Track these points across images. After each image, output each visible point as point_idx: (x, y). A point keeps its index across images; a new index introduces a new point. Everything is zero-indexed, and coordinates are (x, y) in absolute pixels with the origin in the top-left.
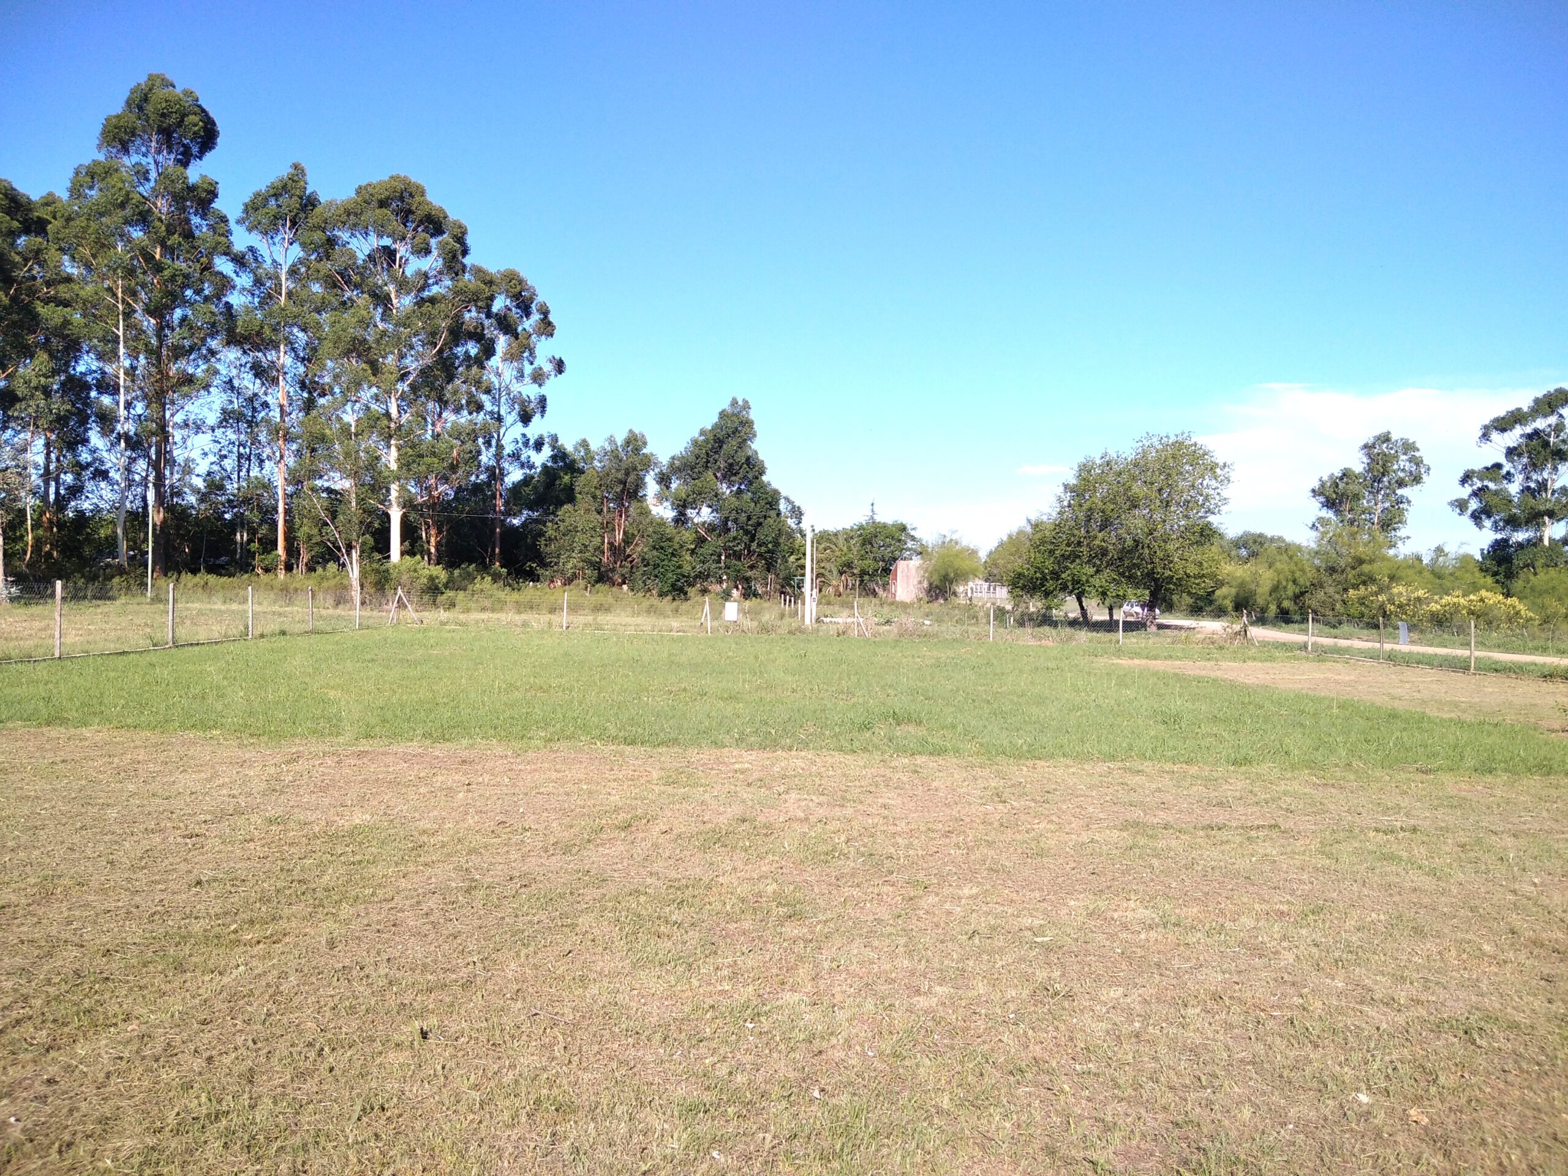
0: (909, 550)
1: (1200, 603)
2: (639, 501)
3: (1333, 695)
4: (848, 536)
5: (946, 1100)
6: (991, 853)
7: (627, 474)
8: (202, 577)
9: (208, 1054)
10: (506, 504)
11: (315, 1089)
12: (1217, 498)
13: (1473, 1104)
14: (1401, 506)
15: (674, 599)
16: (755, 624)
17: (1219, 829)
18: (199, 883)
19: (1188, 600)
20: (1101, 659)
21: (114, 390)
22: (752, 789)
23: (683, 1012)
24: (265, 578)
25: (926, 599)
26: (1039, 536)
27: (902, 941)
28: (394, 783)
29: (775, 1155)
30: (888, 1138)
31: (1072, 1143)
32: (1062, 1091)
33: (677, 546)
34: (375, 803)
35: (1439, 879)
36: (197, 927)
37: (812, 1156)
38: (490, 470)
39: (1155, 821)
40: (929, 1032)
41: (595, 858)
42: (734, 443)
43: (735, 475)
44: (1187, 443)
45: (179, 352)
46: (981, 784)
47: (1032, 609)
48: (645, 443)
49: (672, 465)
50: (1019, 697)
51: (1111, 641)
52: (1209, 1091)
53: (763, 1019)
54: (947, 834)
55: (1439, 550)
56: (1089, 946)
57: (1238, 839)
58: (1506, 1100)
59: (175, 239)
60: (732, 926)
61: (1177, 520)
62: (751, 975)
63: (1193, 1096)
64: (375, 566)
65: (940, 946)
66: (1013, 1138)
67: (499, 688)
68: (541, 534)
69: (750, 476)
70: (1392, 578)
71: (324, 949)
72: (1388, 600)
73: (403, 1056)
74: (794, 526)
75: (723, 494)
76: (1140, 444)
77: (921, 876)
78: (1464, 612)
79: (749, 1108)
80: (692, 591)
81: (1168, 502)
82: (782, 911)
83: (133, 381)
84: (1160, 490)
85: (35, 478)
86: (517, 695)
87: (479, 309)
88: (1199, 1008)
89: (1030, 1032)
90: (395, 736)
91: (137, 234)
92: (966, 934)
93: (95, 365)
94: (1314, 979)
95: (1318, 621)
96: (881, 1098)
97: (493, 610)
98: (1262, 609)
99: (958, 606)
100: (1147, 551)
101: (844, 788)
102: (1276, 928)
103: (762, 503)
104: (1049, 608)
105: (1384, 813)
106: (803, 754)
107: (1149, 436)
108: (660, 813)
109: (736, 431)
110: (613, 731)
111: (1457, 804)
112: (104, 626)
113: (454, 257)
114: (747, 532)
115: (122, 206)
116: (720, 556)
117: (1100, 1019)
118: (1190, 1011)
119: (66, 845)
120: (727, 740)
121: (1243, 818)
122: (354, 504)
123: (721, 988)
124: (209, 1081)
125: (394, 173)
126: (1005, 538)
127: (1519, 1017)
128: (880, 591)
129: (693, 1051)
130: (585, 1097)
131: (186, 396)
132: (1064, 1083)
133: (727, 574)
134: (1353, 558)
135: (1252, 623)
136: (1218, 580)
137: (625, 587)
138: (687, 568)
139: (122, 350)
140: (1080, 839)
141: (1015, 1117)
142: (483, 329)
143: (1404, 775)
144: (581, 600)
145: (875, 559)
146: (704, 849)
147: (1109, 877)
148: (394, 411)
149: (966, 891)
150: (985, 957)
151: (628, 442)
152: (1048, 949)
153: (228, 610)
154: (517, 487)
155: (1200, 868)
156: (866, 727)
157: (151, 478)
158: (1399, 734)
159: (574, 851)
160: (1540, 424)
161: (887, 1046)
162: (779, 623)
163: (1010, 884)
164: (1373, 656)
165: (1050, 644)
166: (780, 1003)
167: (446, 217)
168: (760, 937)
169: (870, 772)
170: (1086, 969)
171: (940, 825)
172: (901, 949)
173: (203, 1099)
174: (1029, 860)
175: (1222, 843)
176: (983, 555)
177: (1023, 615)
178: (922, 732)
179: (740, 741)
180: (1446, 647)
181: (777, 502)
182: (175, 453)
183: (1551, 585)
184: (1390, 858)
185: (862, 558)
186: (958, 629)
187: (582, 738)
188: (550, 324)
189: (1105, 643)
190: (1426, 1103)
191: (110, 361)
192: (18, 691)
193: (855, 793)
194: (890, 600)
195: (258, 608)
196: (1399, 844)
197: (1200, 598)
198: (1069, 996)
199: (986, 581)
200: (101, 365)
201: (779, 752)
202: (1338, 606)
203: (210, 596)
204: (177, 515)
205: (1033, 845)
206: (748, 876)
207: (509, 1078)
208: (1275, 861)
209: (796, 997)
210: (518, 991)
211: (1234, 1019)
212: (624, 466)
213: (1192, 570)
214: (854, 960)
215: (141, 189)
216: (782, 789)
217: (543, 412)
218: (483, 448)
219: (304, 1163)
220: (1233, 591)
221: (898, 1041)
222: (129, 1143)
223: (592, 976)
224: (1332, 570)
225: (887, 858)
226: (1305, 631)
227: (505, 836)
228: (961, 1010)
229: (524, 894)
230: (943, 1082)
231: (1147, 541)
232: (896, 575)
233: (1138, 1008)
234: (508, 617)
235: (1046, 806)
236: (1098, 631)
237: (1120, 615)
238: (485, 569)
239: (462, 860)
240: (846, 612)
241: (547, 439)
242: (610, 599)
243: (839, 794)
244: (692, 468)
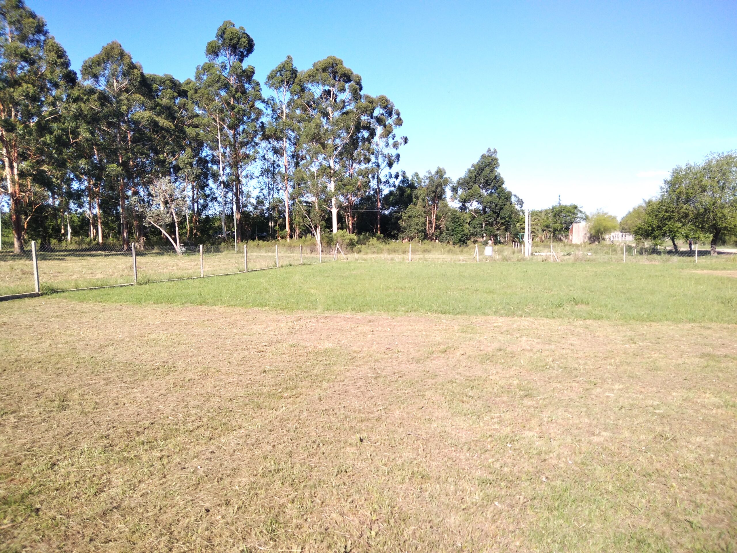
0: (579, 217)
2: (442, 200)
4: (547, 213)
5: (610, 487)
6: (629, 368)
7: (437, 188)
8: (257, 242)
9: (273, 444)
10: (382, 204)
11: (317, 461)
15: (460, 246)
16: (500, 256)
18: (265, 371)
19: (734, 238)
20: (685, 271)
21: (217, 163)
22: (503, 335)
23: (477, 437)
24: (281, 241)
25: (589, 242)
26: (650, 208)
27: (585, 409)
28: (341, 330)
29: (525, 506)
30: (581, 502)
31: (678, 512)
32: (672, 486)
33: (462, 221)
34: (333, 339)
36: (265, 390)
37: (544, 508)
38: (375, 190)
39: (719, 353)
40: (600, 454)
41: (431, 365)
42: (489, 170)
43: (489, 185)
44: (734, 156)
45: (243, 144)
46: (622, 334)
47: (647, 246)
48: (445, 173)
49: (458, 182)
50: (641, 290)
51: (691, 261)
53: (515, 443)
54: (605, 358)
56: (684, 415)
59: (239, 94)
60: (498, 399)
61: (729, 197)
62: (509, 422)
64: (327, 235)
65: (604, 413)
66: (646, 507)
67: (383, 288)
68: (398, 218)
69: (497, 185)
71: (317, 401)
73: (353, 449)
74: (519, 209)
75: (483, 195)
76: (707, 158)
77: (592, 379)
79: (511, 484)
80: (469, 242)
81: (723, 188)
82: (522, 393)
83: (225, 158)
84: (718, 182)
85: (189, 202)
86: (391, 291)
87: (368, 115)
89: (654, 457)
90: (340, 309)
91: (223, 93)
92: (618, 407)
93: (209, 152)
96: (577, 484)
97: (378, 253)
99: (606, 246)
100: (711, 214)
101: (550, 335)
103: (503, 198)
104: (656, 245)
106: (528, 319)
107: (712, 154)
108: (460, 346)
109: (490, 163)
110: (435, 308)
112: (219, 263)
113: (356, 91)
114: (495, 213)
115: (218, 81)
116: (482, 224)
117: (692, 452)
119: (211, 355)
120: (490, 312)
122: (317, 207)
123: (493, 427)
124: (274, 455)
125: (329, 55)
126: (631, 210)
128: (564, 239)
129: (483, 455)
130: (434, 473)
131: (247, 164)
132: (673, 482)
133: (486, 233)
137: (437, 241)
138: (466, 231)
139: (220, 145)
140: (678, 362)
141: (647, 497)
142: (370, 124)
144: (417, 248)
145: (561, 223)
146: (482, 363)
147: (694, 381)
148: (332, 165)
149: (617, 387)
150: (628, 419)
151: (437, 173)
152: (662, 416)
153: (268, 256)
154: (387, 197)
156: (560, 306)
157: (234, 200)
159: (422, 361)
161: (578, 459)
162: (512, 256)
163: (640, 383)
165: (657, 263)
166: (523, 436)
167: (352, 73)
168: (512, 405)
169: (563, 328)
170: (683, 427)
171: (601, 354)
172: (583, 414)
173: (272, 463)
174: (650, 372)
176: (619, 219)
177: (642, 249)
178: (589, 308)
179: (496, 312)
181: (510, 198)
182: (243, 189)
185: (555, 223)
186: (607, 257)
187: (421, 311)
188: (400, 119)
189: (687, 262)
191: (215, 150)
192: (188, 291)
193: (555, 338)
194: (569, 243)
195: (280, 255)
198: (674, 440)
199: (621, 232)
200: (212, 152)
201: (516, 318)
203: (260, 249)
204: (245, 215)
205: (652, 364)
206: (504, 376)
207: (399, 462)
209: (531, 434)
210: (401, 423)
212: (435, 184)
214: (560, 418)
215: (224, 73)
216: (518, 335)
217: (398, 161)
218: (371, 179)
219: (315, 493)
221: (584, 457)
222: (244, 480)
223: (434, 418)
225: (574, 370)
227: (390, 355)
228: (616, 444)
229: (400, 380)
230: (609, 478)
231: (712, 209)
232: (572, 231)
233: (712, 447)
234: (385, 256)
235: (658, 345)
236: (683, 256)
237: (696, 248)
238: (374, 234)
239: (373, 365)
240: (547, 250)
241: (400, 173)
242: (430, 247)
243: (548, 338)
244: (468, 183)
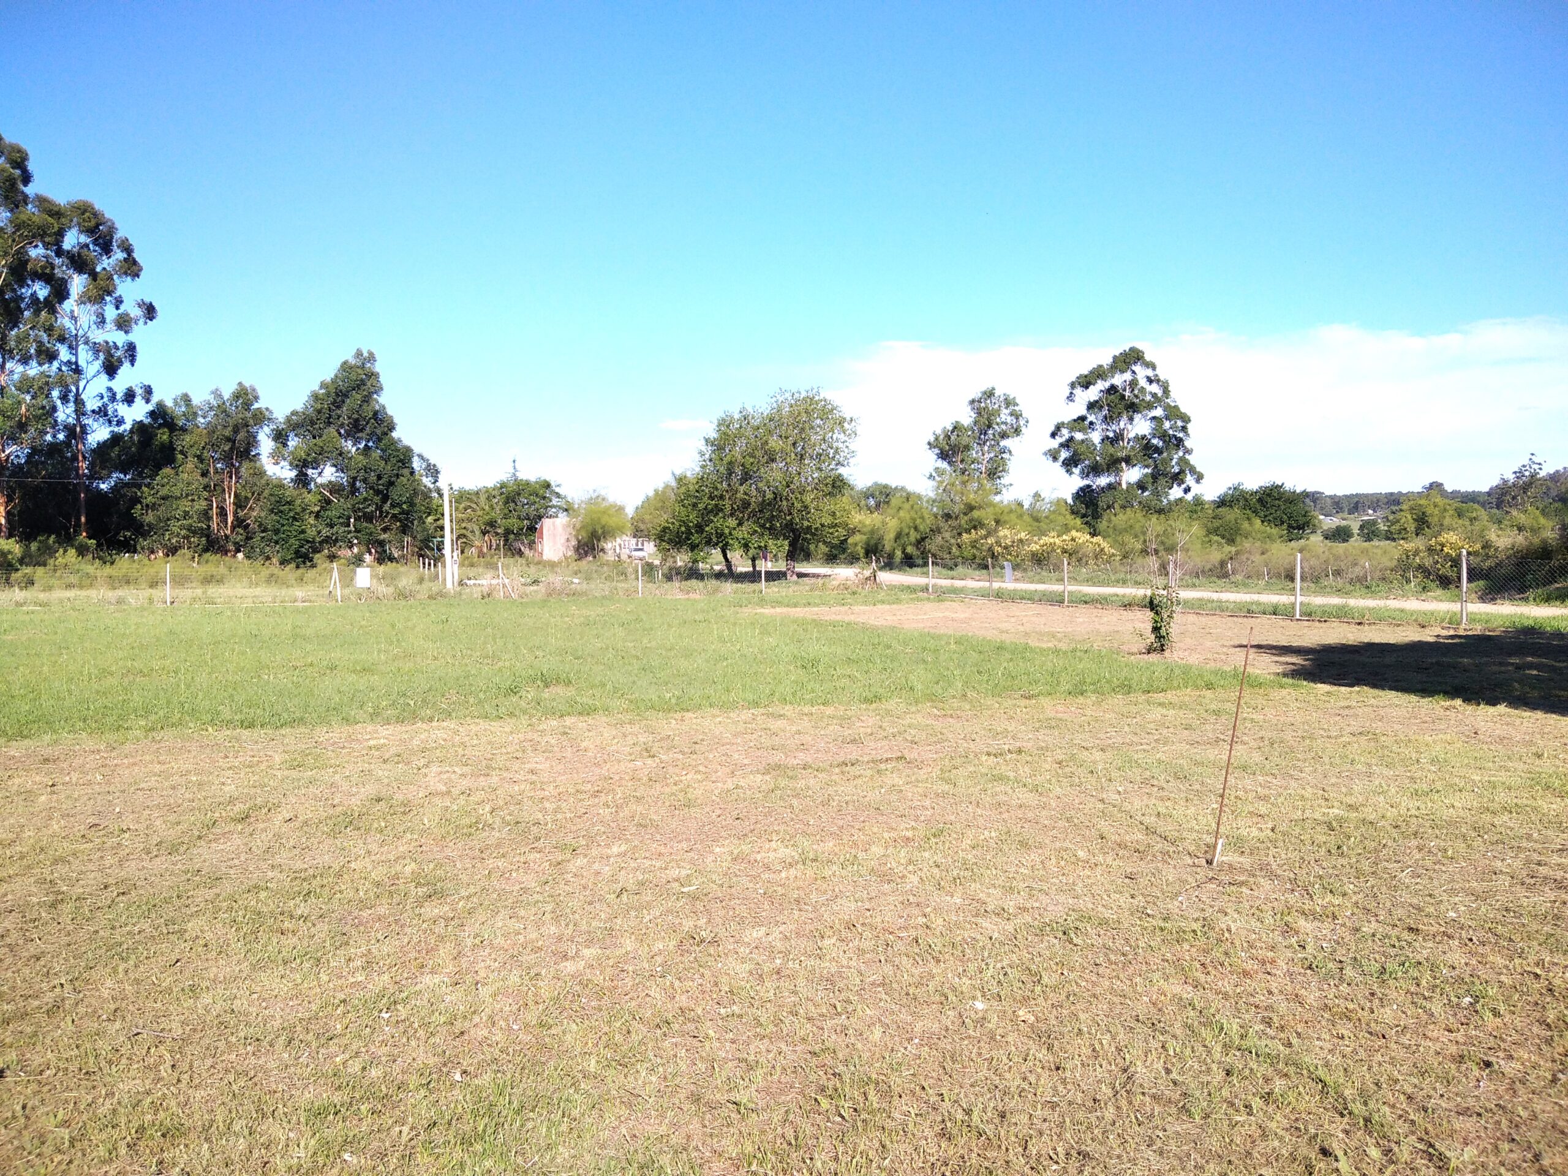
0: (555, 507)
1: (835, 552)
2: (251, 461)
3: (951, 632)
4: (489, 495)
5: (593, 1063)
6: (640, 809)
7: (236, 431)
10: (91, 467)
12: (846, 450)
13: (1071, 998)
14: (1003, 455)
15: (298, 567)
16: (391, 590)
17: (852, 765)
19: (823, 548)
20: (745, 610)
22: (388, 766)
23: (309, 1010)
25: (576, 557)
26: (683, 489)
27: (549, 907)
29: (413, 1147)
30: (533, 1111)
31: (716, 1087)
32: (707, 1037)
33: (299, 509)
35: (1041, 794)
37: (453, 1142)
38: (70, 430)
39: (795, 763)
40: (576, 997)
41: (206, 855)
42: (359, 397)
43: (361, 431)
44: (817, 398)
46: (630, 740)
47: (680, 564)
48: (256, 398)
49: (288, 420)
50: (667, 650)
51: (754, 592)
52: (843, 1017)
53: (399, 1007)
54: (596, 794)
55: (1037, 496)
56: (733, 890)
57: (869, 773)
58: (1098, 990)
60: (365, 914)
61: (811, 473)
62: (387, 962)
63: (830, 1023)
65: (588, 908)
66: (659, 1091)
67: (90, 674)
68: (136, 500)
69: (379, 432)
70: (997, 522)
72: (996, 542)
74: (432, 486)
75: (349, 452)
76: (775, 399)
77: (569, 840)
78: (1059, 551)
79: (384, 1103)
80: (317, 558)
81: (802, 456)
82: (421, 891)
84: (794, 444)
86: (111, 682)
87: (46, 246)
88: (835, 938)
89: (677, 983)
92: (614, 892)
94: (937, 898)
95: (937, 564)
96: (527, 1071)
97: (81, 587)
98: (889, 555)
99: (607, 564)
100: (785, 503)
101: (490, 756)
102: (903, 854)
103: (394, 460)
104: (695, 561)
105: (994, 738)
106: (445, 724)
107: (782, 391)
108: (283, 800)
109: (362, 383)
110: (226, 714)
111: (1052, 724)
113: (13, 185)
114: (378, 492)
116: (349, 518)
117: (744, 960)
118: (827, 942)
120: (361, 715)
121: (874, 752)
123: (352, 980)
126: (651, 493)
127: (1107, 914)
128: (527, 551)
129: (322, 1051)
130: (196, 1117)
132: (709, 1028)
133: (357, 538)
134: (965, 504)
135: (881, 569)
136: (849, 529)
137: (240, 555)
138: (311, 533)
140: (725, 787)
141: (661, 1069)
142: (53, 268)
143: (1010, 702)
144: (187, 572)
145: (519, 518)
146: (334, 834)
147: (753, 820)
149: (615, 850)
150: (633, 913)
151: (237, 396)
152: (694, 898)
154: (103, 448)
155: (835, 804)
156: (513, 691)
158: (1006, 664)
159: (183, 849)
160: (1118, 380)
161: (532, 1017)
162: (418, 588)
163: (658, 837)
164: (984, 594)
165: (698, 597)
166: (417, 988)
168: (396, 922)
169: (516, 738)
170: (731, 913)
171: (589, 786)
172: (548, 916)
174: (677, 812)
175: (855, 777)
176: (630, 511)
177: (670, 569)
178: (571, 692)
179: (374, 715)
180: (1044, 583)
181: (410, 461)
183: (1129, 523)
184: (1001, 778)
185: (507, 516)
186: (607, 587)
187: (191, 725)
188: (135, 262)
189: (749, 593)
190: (1033, 1002)
193: (500, 761)
194: (536, 559)
196: (1007, 765)
197: (833, 546)
198: (715, 942)
199: (634, 537)
201: (419, 724)
202: (954, 550)
205: (681, 796)
206: (383, 858)
207: (105, 1108)
208: (901, 791)
209: (437, 979)
210: (115, 1011)
211: (867, 945)
212: (231, 422)
213: (827, 520)
214: (499, 934)
216: (423, 762)
217: (132, 361)
218: (59, 403)
220: (864, 537)
221: (544, 1011)
223: (204, 984)
224: (948, 516)
225: (534, 825)
226: (926, 574)
227: (98, 841)
228: (609, 969)
229: (122, 902)
230: (590, 1045)
231: (785, 494)
232: (542, 533)
233: (779, 945)
234: (100, 593)
235: (695, 756)
236: (742, 582)
237: (764, 566)
238: (67, 539)
239: (46, 871)
240: (490, 574)
241: (139, 391)
242: (222, 569)
243: (484, 763)
244: (312, 423)
